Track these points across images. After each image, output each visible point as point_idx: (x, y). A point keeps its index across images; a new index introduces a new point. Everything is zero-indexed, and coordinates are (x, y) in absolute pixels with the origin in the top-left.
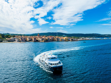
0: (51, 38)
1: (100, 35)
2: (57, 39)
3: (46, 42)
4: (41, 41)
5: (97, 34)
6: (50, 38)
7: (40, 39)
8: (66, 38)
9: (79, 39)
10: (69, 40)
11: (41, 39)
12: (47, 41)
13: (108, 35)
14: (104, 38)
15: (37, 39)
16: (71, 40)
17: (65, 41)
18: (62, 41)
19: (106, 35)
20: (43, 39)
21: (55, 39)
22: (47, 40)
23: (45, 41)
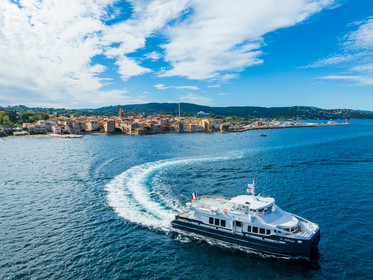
0: (159, 123)
1: (318, 110)
2: (178, 126)
3: (147, 134)
4: (130, 132)
5: (309, 108)
6: (157, 121)
7: (125, 126)
8: (206, 124)
9: (247, 124)
10: (215, 130)
11: (130, 127)
12: (147, 131)
13: (344, 111)
14: (329, 122)
15: (117, 125)
16: (221, 127)
17: (205, 131)
18: (196, 130)
19: (336, 110)
20: (135, 126)
21: (173, 125)
22: (148, 128)
23: (142, 133)
